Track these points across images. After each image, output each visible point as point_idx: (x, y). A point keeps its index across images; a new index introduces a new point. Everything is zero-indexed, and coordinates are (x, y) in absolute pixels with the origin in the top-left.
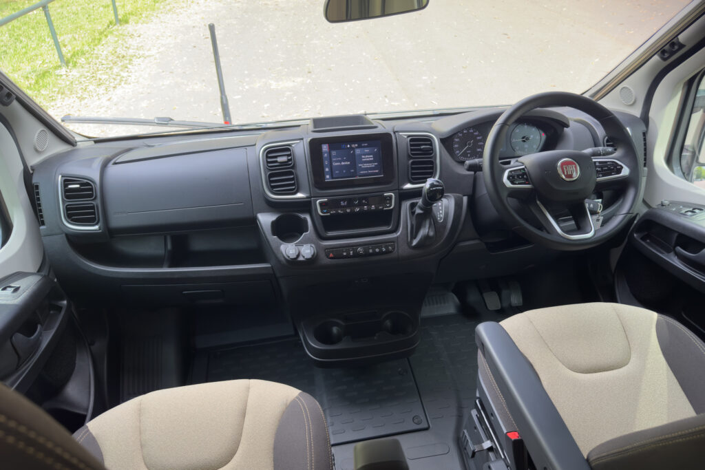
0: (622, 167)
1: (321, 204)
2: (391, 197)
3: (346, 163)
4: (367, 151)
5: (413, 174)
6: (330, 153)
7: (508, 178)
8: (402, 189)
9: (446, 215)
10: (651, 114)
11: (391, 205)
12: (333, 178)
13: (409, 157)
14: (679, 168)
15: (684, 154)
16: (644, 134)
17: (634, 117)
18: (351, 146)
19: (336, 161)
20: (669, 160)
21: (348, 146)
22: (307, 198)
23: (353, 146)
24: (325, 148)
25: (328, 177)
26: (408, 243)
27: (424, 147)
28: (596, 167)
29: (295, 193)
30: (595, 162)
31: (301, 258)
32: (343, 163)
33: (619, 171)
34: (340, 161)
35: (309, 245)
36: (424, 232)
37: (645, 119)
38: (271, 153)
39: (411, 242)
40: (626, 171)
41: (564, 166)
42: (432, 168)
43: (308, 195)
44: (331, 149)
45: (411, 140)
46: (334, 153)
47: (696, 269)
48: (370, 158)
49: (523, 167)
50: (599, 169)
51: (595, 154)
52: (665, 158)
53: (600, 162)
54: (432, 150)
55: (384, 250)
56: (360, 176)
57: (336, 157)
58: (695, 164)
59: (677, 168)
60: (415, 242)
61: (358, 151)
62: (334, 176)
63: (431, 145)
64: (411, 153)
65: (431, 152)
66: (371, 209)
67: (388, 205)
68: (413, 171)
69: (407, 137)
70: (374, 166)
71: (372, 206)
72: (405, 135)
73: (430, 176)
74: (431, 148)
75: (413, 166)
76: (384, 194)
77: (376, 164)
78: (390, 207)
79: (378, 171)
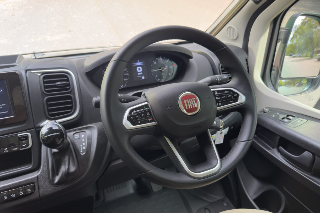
0: (238, 95)
2: (26, 137)
5: (50, 110)
7: (129, 119)
8: (40, 127)
9: (89, 146)
10: (250, 45)
11: (29, 145)
13: (44, 95)
14: (270, 82)
15: (273, 72)
16: (247, 60)
17: (238, 48)
20: (263, 77)
26: (49, 181)
27: (59, 83)
28: (215, 96)
30: (214, 92)
33: (236, 98)
36: (63, 169)
37: (246, 48)
39: (53, 180)
40: (242, 99)
41: (185, 101)
42: (71, 103)
45: (44, 78)
47: (301, 168)
49: (146, 103)
50: (218, 98)
51: (214, 83)
52: (261, 76)
53: (218, 91)
55: (21, 193)
58: (278, 78)
59: (269, 83)
60: (57, 179)
63: (68, 80)
64: (45, 90)
65: (68, 87)
66: (4, 152)
67: (24, 145)
68: (49, 108)
69: (39, 75)
70: (2, 107)
71: (5, 149)
72: (38, 73)
73: (70, 110)
74: (68, 84)
75: (48, 103)
76: (19, 135)
77: (4, 105)
78: (27, 147)
79: (7, 112)
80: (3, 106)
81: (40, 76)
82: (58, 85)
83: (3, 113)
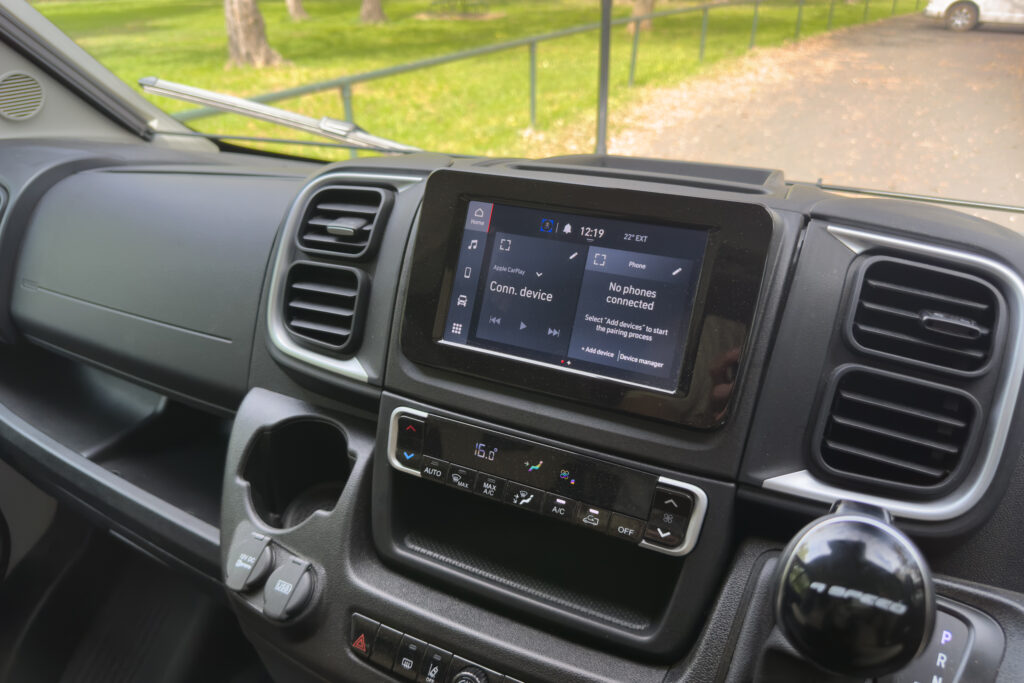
1: (404, 422)
2: (687, 503)
3: (539, 295)
4: (637, 265)
5: (836, 432)
6: (489, 241)
8: (758, 487)
11: (681, 541)
12: (472, 340)
13: (841, 348)
18: (576, 230)
19: (504, 279)
21: (568, 229)
22: (370, 383)
23: (586, 232)
24: (479, 216)
25: (457, 329)
27: (939, 317)
29: (345, 355)
31: (257, 605)
32: (526, 293)
34: (518, 283)
35: (305, 562)
38: (329, 199)
42: (959, 437)
43: (374, 376)
44: (497, 223)
45: (873, 272)
46: (504, 244)
48: (646, 300)
54: (985, 344)
56: (576, 364)
57: (507, 259)
61: (599, 259)
62: (480, 335)
63: (988, 318)
64: (856, 331)
65: (979, 355)
66: (585, 520)
67: (664, 531)
68: (840, 420)
69: (857, 250)
70: (650, 338)
71: (592, 511)
72: (851, 242)
73: (936, 473)
74: (983, 335)
75: (846, 395)
76: (662, 479)
77: (661, 332)
78: (674, 546)
79: (660, 365)
80: (655, 336)
81: (857, 256)
82: (930, 322)
83: (646, 362)
